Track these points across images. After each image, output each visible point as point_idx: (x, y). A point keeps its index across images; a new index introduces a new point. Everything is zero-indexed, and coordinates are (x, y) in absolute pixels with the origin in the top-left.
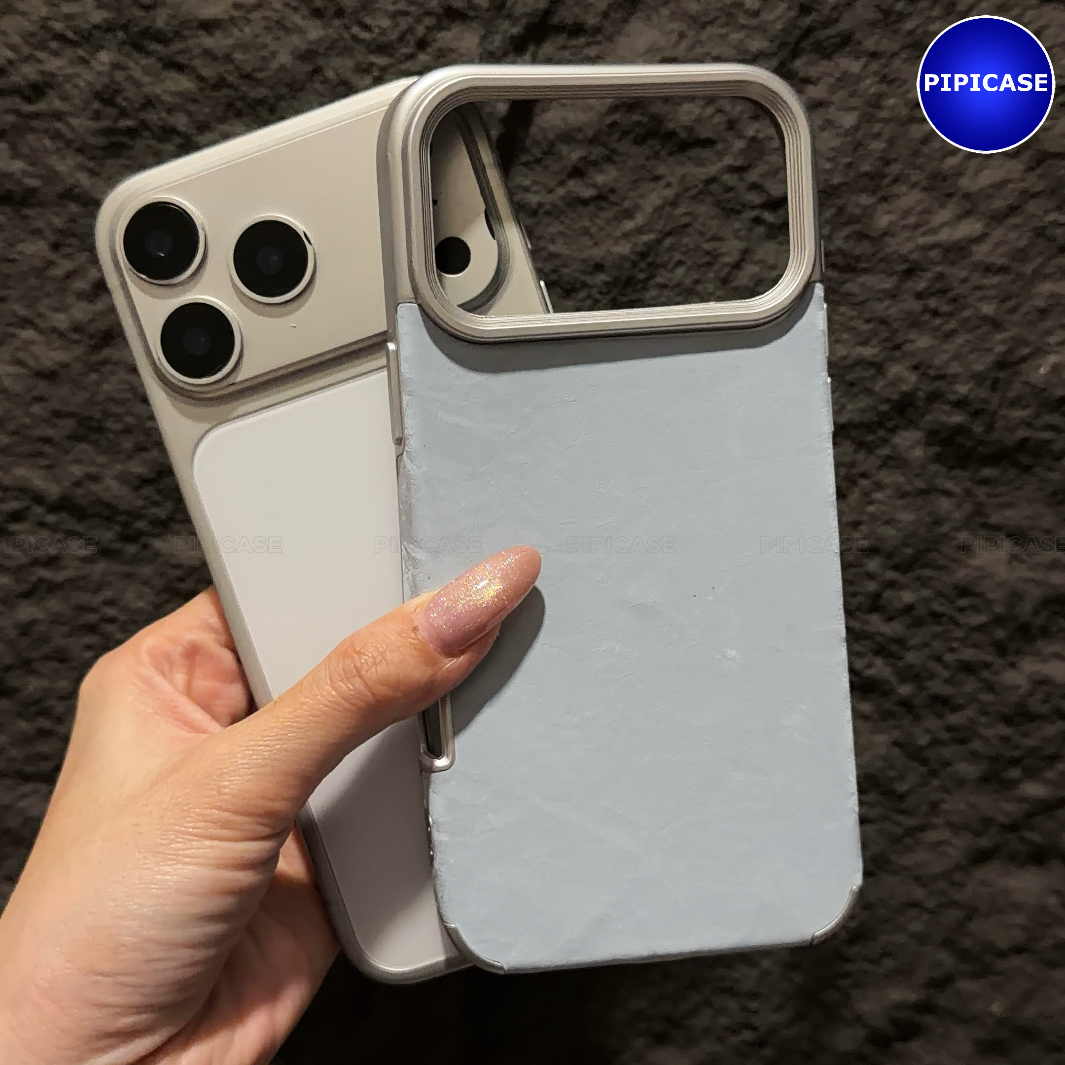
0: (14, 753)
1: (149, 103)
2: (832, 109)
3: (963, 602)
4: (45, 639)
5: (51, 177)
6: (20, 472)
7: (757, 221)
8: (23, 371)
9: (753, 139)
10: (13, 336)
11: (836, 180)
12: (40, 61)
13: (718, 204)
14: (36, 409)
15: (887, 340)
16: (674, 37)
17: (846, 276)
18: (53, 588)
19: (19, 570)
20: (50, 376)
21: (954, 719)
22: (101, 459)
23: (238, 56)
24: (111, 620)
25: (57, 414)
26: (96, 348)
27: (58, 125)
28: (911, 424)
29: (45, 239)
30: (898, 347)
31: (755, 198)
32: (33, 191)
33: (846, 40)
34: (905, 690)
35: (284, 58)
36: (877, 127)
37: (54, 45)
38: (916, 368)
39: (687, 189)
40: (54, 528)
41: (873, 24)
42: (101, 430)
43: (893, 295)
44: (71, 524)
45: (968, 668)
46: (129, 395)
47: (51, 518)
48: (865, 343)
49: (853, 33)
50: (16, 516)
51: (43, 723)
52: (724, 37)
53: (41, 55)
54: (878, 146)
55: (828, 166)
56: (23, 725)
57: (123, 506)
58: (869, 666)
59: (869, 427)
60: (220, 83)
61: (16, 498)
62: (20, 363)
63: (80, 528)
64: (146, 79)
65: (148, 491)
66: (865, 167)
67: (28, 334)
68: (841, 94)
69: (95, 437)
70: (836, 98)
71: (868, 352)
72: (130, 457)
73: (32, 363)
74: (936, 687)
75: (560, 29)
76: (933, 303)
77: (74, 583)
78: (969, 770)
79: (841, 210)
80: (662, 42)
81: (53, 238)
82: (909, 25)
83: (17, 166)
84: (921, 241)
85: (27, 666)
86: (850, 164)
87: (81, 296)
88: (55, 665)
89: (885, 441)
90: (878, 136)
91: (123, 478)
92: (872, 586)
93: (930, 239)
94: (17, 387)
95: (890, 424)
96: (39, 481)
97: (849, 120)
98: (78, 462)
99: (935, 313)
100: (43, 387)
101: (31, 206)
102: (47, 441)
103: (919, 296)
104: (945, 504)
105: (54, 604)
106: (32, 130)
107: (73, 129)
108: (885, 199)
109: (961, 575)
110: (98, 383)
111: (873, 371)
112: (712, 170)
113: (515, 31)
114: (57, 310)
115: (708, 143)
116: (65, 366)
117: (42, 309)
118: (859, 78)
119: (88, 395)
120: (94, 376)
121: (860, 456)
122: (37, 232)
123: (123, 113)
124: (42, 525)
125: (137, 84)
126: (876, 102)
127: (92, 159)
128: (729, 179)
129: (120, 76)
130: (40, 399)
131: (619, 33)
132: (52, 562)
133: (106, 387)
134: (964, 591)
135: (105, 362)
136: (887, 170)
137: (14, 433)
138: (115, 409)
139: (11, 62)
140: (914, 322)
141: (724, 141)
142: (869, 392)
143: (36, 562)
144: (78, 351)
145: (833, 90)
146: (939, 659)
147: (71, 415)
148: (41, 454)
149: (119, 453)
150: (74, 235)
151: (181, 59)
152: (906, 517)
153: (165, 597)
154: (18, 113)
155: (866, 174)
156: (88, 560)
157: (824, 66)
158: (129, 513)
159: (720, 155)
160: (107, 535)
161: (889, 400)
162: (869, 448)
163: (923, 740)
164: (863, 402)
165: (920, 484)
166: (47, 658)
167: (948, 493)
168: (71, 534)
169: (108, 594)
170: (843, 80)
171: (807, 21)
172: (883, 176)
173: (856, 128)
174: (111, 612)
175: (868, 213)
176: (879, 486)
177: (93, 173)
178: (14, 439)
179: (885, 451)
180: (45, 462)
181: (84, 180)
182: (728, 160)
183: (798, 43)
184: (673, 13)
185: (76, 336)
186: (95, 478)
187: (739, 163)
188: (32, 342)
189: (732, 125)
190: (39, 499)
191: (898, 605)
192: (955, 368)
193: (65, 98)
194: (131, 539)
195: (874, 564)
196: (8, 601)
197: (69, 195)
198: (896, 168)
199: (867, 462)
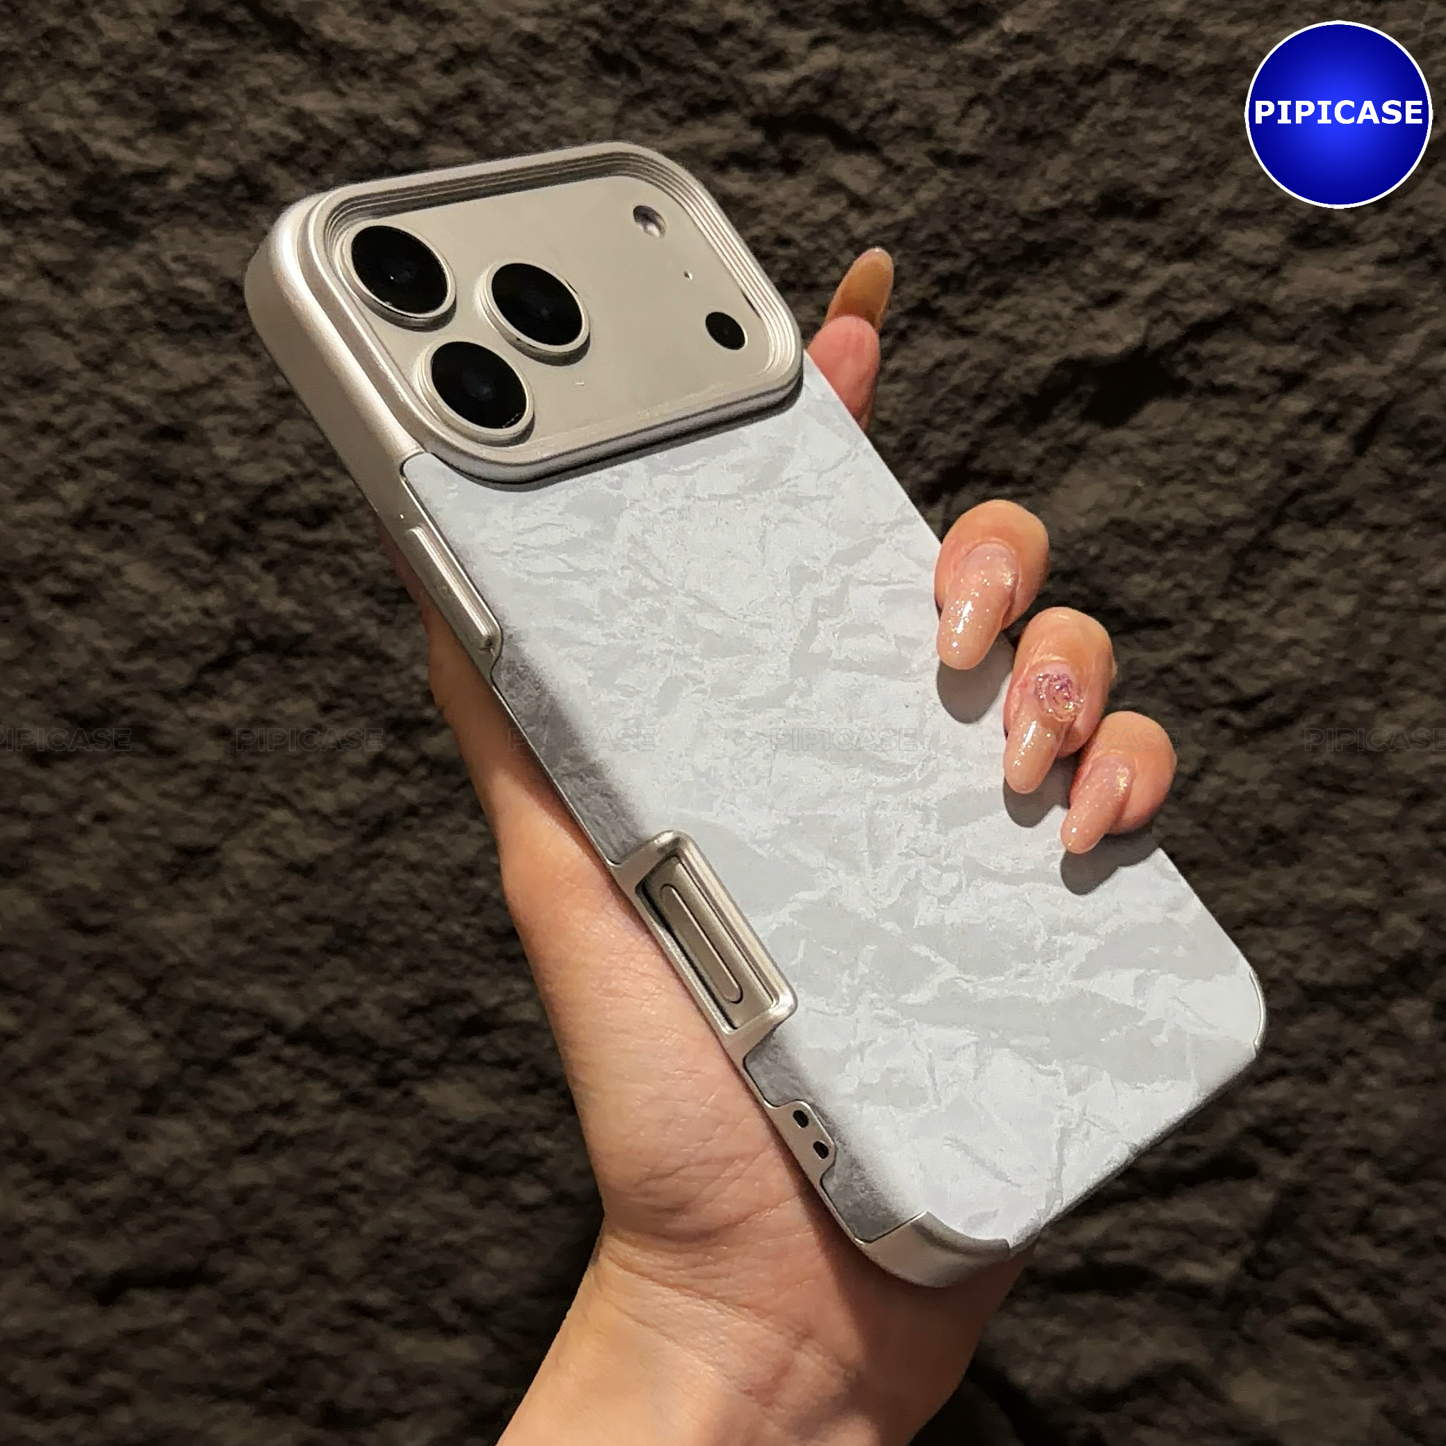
0: (210, 1360)
2: (1323, 590)
4: (268, 1211)
5: (329, 622)
6: (256, 990)
7: (1223, 723)
8: (271, 861)
9: (1221, 623)
10: (260, 816)
11: (1326, 679)
12: (328, 480)
13: (1173, 699)
14: (282, 910)
15: (1388, 881)
16: (1126, 495)
17: (1334, 797)
18: (283, 1143)
19: (240, 1119)
20: (307, 871)
22: (361, 979)
24: (355, 1189)
25: (310, 919)
26: (367, 838)
27: (343, 559)
28: (1415, 991)
29: (314, 698)
30: (1399, 892)
31: (1220, 695)
32: (303, 638)
33: (1343, 509)
34: (1398, 1340)
36: (1379, 616)
38: (1422, 920)
39: (1135, 678)
40: (291, 1065)
41: (1378, 490)
42: (363, 941)
43: (1394, 826)
44: (312, 1059)
46: (403, 898)
47: (289, 1052)
48: (1356, 884)
49: (1353, 500)
50: (245, 1048)
51: (253, 1322)
52: (1190, 496)
53: (328, 472)
54: (1380, 639)
55: (1316, 661)
56: (224, 1324)
57: (385, 1041)
58: (1352, 1305)
59: (1359, 991)
61: (244, 1024)
62: (267, 851)
63: (325, 1066)
65: (416, 1022)
66: (1363, 665)
67: (281, 815)
68: (1337, 572)
69: (355, 949)
70: (1328, 577)
71: (1362, 895)
72: (398, 978)
73: (282, 851)
75: (980, 476)
77: (311, 1139)
79: (1331, 716)
80: (1111, 498)
81: (323, 697)
82: (1425, 493)
83: (286, 606)
84: (1433, 760)
85: (239, 1245)
86: (1344, 662)
87: (354, 771)
88: (275, 1245)
89: (1380, 1011)
90: (1378, 627)
91: (387, 1005)
92: (1359, 1200)
94: (262, 883)
95: (1387, 989)
96: (278, 1003)
97: (1344, 606)
98: (331, 980)
100: (293, 884)
101: (299, 655)
102: (293, 952)
103: (1429, 829)
105: (282, 1165)
106: (309, 562)
107: (362, 565)
108: (1386, 705)
110: (366, 882)
111: (1364, 921)
113: (928, 476)
114: (320, 787)
115: (1164, 624)
116: (326, 858)
117: (300, 785)
118: (1359, 555)
119: (350, 896)
120: (361, 873)
121: (1348, 1028)
122: (304, 689)
124: (276, 1060)
126: (1378, 586)
127: (383, 603)
128: (1189, 670)
130: (288, 899)
131: (1057, 484)
132: (285, 1109)
133: (375, 886)
135: (378, 855)
136: (1389, 669)
137: (251, 940)
138: (384, 915)
139: (289, 478)
140: (1422, 862)
141: (1184, 621)
142: (1363, 948)
143: (263, 1109)
144: (345, 841)
145: (1325, 567)
147: (327, 920)
148: (283, 969)
149: (386, 970)
150: (351, 695)
152: (1408, 1112)
153: (425, 1162)
154: (293, 542)
155: (1363, 674)
156: (330, 1109)
157: (1315, 537)
158: (390, 1050)
159: (1179, 639)
160: (359, 1078)
161: (1384, 959)
162: (1359, 1018)
163: (1420, 1409)
164: (1353, 959)
165: (1428, 1071)
166: (268, 1235)
168: (313, 1073)
169: (352, 1154)
170: (1339, 556)
171: (1295, 482)
172: (1385, 676)
173: (1353, 616)
174: (355, 1178)
175: (1366, 720)
176: (1371, 1069)
177: (383, 621)
178: (251, 947)
179: (1380, 1023)
180: (285, 978)
181: (372, 630)
182: (1188, 647)
183: (1283, 506)
184: (1125, 464)
185: (343, 821)
186: (351, 1003)
187: (1201, 651)
188: (284, 826)
189: (1194, 604)
190: (276, 1026)
191: (1393, 1227)
193: (355, 527)
194: (387, 1082)
195: (1362, 1171)
196: (222, 1157)
197: (351, 646)
198: (1402, 668)
199: (1356, 1036)
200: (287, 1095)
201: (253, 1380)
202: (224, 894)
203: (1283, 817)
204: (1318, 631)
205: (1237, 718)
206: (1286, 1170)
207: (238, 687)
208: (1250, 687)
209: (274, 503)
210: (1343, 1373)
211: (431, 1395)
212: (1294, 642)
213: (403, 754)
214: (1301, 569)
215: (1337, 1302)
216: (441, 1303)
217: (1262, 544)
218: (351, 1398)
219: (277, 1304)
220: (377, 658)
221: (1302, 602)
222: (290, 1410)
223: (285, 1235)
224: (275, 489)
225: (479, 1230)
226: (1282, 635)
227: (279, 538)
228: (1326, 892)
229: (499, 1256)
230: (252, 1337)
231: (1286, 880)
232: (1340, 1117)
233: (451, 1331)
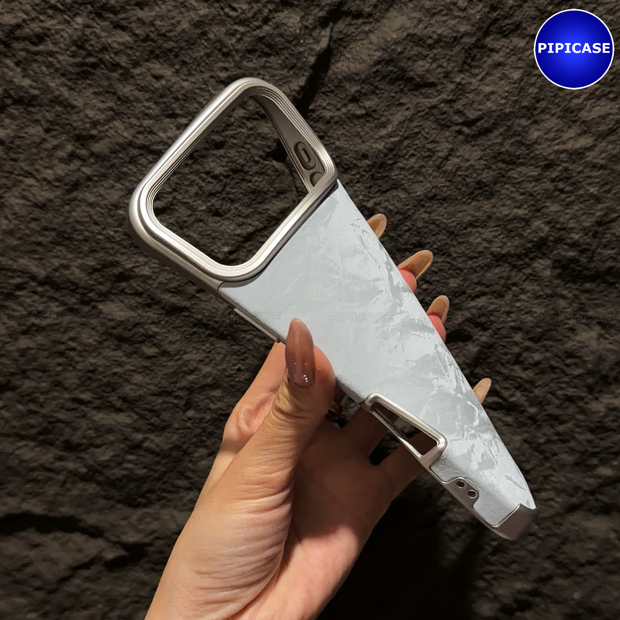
0: (15, 423)
1: (105, 49)
2: (507, 67)
3: (569, 361)
4: (35, 359)
5: (47, 89)
6: (24, 261)
7: (460, 132)
8: (28, 203)
9: (459, 84)
10: (21, 182)
11: (507, 110)
12: (41, 21)
13: (437, 121)
14: (33, 225)
15: (533, 205)
16: (415, 22)
17: (510, 167)
18: (40, 329)
20: (42, 206)
21: (561, 428)
22: (70, 256)
23: (158, 23)
24: (73, 349)
25: (45, 229)
26: (69, 191)
27: (50, 59)
28: (544, 255)
29: (41, 125)
30: (538, 211)
31: (458, 119)
32: (34, 98)
33: (517, 27)
34: (532, 410)
35: (185, 25)
36: (533, 80)
37: (50, 12)
38: (549, 223)
39: (419, 112)
40: (42, 296)
41: (534, 18)
42: (70, 239)
43: (537, 180)
44: (51, 292)
45: (570, 399)
46: (87, 219)
47: (40, 289)
48: (518, 208)
49: (521, 23)
50: (20, 287)
51: (32, 407)
52: (444, 22)
53: (42, 18)
54: (533, 91)
55: (503, 101)
56: (20, 407)
57: (82, 284)
58: (512, 396)
59: (519, 257)
60: (147, 39)
61: (19, 276)
62: (24, 197)
63: (57, 295)
64: (103, 34)
65: (96, 276)
66: (525, 104)
67: (30, 181)
68: (514, 58)
69: (67, 242)
70: (509, 61)
71: (520, 212)
72: (86, 256)
73: (31, 198)
74: (551, 409)
75: (348, 14)
76: (561, 185)
77: (51, 327)
78: (568, 458)
79: (509, 128)
80: (408, 24)
81: (46, 126)
83: (27, 82)
84: (556, 148)
85: (23, 373)
86: (516, 101)
87: (61, 160)
88: (40, 374)
89: (529, 265)
90: (533, 85)
91: (82, 267)
92: (516, 350)
93: (562, 147)
94: (23, 212)
95: (532, 255)
96: (34, 268)
97: (516, 75)
98: (57, 257)
99: (562, 191)
100: (37, 213)
101: (33, 106)
102: (39, 244)
104: (562, 303)
105: (40, 339)
106: (36, 61)
107: (59, 62)
108: (535, 122)
109: (569, 345)
110: (69, 212)
111: (523, 224)
112: (434, 101)
113: (321, 14)
114: (46, 167)
115: (433, 85)
116: (50, 201)
117: (38, 167)
118: (524, 50)
119: (62, 218)
120: (67, 208)
121: (513, 273)
122: (37, 122)
123: (89, 55)
124: (35, 292)
125: (98, 37)
126: (533, 65)
127: (70, 80)
128: (444, 107)
129: (88, 31)
130: (35, 220)
131: (383, 17)
133: (74, 214)
134: (570, 355)
135: (75, 199)
136: (538, 105)
137: (20, 239)
138: (79, 227)
139: (24, 21)
140: (549, 196)
141: (442, 83)
142: (521, 236)
144: (59, 192)
145: (508, 56)
146: (553, 393)
147: (54, 229)
148: (35, 252)
149: (81, 252)
150: (58, 124)
151: (124, 23)
152: (539, 310)
153: (104, 338)
154: (28, 51)
155: (525, 107)
156: (60, 314)
157: (504, 42)
158: (85, 289)
159: (440, 92)
160: (72, 300)
161: (532, 241)
162: (519, 269)
163: (542, 440)
164: (517, 242)
165: (548, 291)
166: (35, 369)
167: (564, 297)
168: (52, 299)
170: (515, 51)
171: (495, 15)
172: (535, 109)
173: (521, 79)
174: (73, 344)
175: (526, 130)
176: (523, 291)
177: (71, 89)
178: (19, 242)
179: (529, 271)
180: (38, 256)
181: (66, 93)
182: (444, 96)
183: (488, 28)
184: (416, 6)
185: (57, 184)
186: (66, 267)
187: (450, 98)
188: (31, 186)
189: (447, 75)
190: (33, 278)
191: (531, 361)
192: (572, 224)
193: (55, 44)
194: (86, 303)
195: (518, 337)
196: (13, 335)
197: (57, 101)
198: (543, 104)
199: (517, 277)
200: (40, 308)
201: (33, 431)
202: (6, 218)
203: (487, 176)
204: (505, 87)
205: (466, 130)
206: (484, 337)
207: (7, 121)
208: (472, 115)
209: (18, 33)
210: (509, 425)
211: (111, 437)
212: (493, 93)
213: (83, 152)
214: (497, 57)
215: (506, 394)
216: (113, 398)
217: (479, 45)
218: (76, 439)
219: (42, 399)
220: (68, 106)
221: (497, 73)
222: (52, 444)
223: (43, 369)
224: (18, 26)
225: (128, 367)
226: (488, 89)
227: (21, 50)
228: (505, 211)
229: (138, 378)
230: (32, 412)
231: (487, 206)
232: (509, 313)
233: (119, 410)
